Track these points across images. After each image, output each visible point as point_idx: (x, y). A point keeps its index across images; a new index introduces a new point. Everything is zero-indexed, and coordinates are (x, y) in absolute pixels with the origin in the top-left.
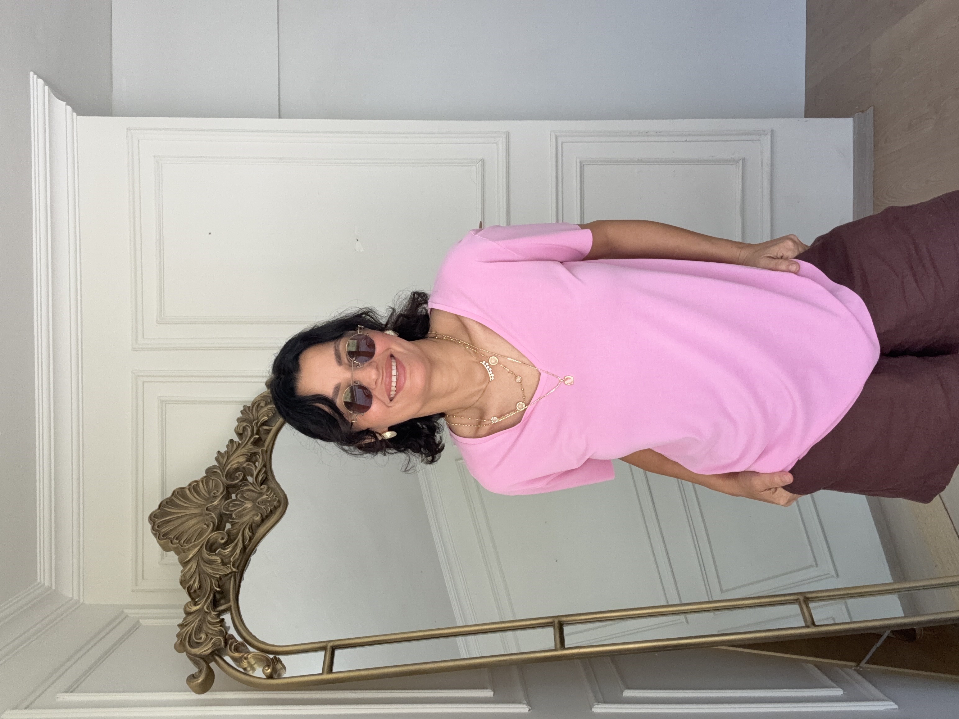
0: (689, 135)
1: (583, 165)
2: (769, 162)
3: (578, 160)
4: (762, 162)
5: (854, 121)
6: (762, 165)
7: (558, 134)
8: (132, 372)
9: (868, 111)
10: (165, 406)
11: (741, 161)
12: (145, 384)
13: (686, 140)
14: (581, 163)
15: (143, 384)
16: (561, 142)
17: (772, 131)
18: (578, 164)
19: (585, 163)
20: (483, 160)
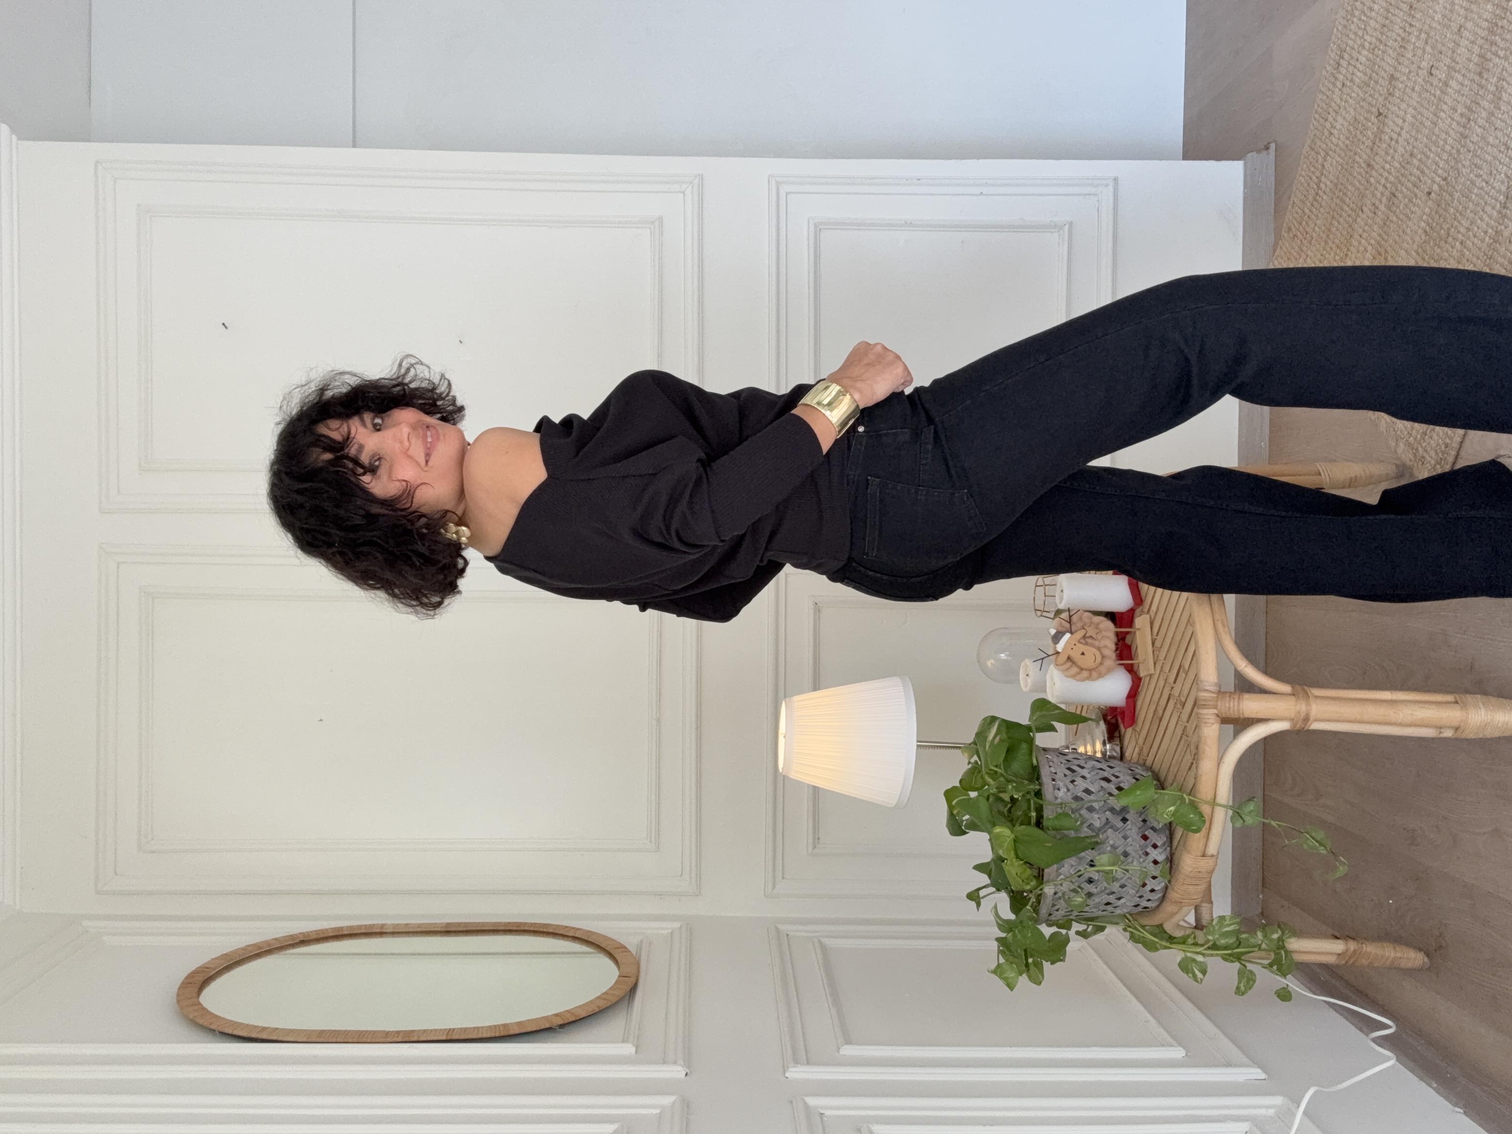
0: (987, 184)
2: (1111, 233)
3: (811, 222)
4: (1099, 229)
5: (1245, 165)
6: (1099, 234)
7: (780, 179)
8: (99, 547)
9: (1267, 150)
10: (153, 601)
11: (1067, 227)
12: (122, 566)
13: (982, 193)
14: (816, 226)
15: (118, 567)
16: (785, 194)
17: (1116, 180)
18: (812, 228)
19: (822, 227)
20: (660, 219)
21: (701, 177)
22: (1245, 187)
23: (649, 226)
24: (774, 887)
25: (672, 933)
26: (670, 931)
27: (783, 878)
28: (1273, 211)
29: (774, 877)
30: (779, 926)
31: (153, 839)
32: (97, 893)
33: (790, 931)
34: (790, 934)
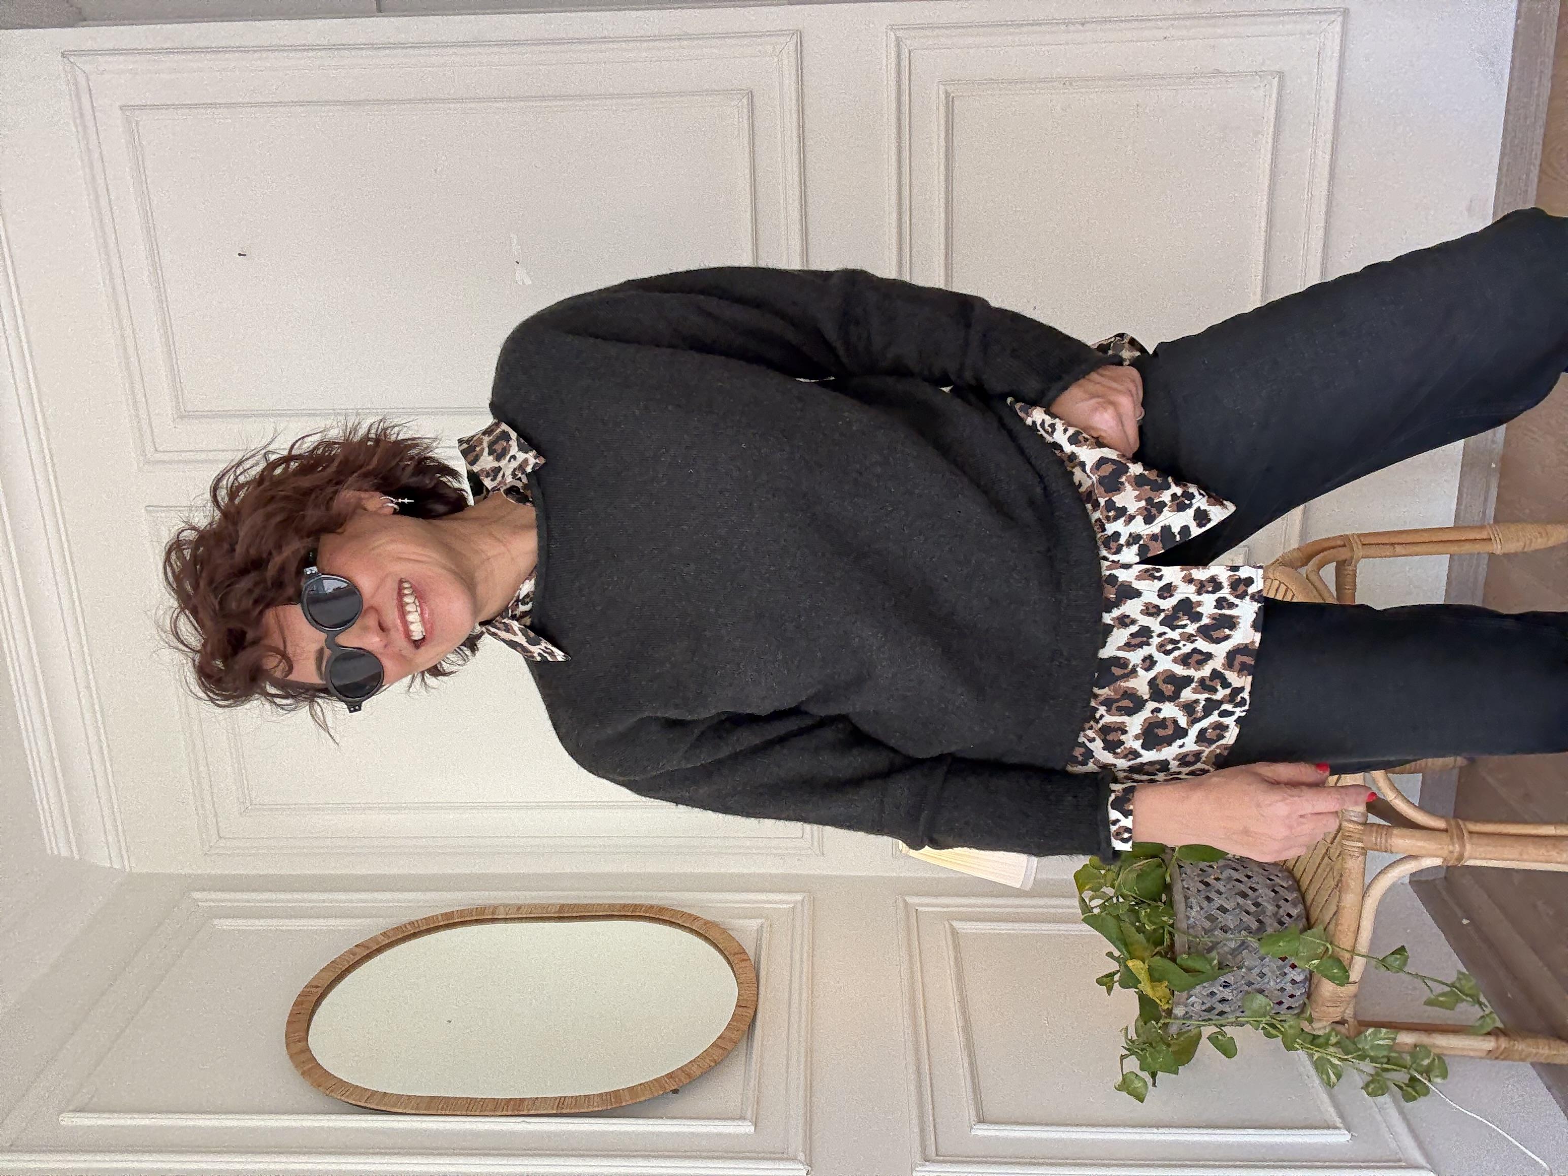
0: (1173, 26)
1: (953, 98)
3: (942, 88)
6: (1318, 88)
7: (900, 32)
11: (1275, 78)
14: (947, 95)
16: (907, 50)
17: (1345, 11)
18: (942, 98)
19: (955, 94)
21: (800, 34)
30: (908, 899)
33: (922, 905)
34: (920, 909)
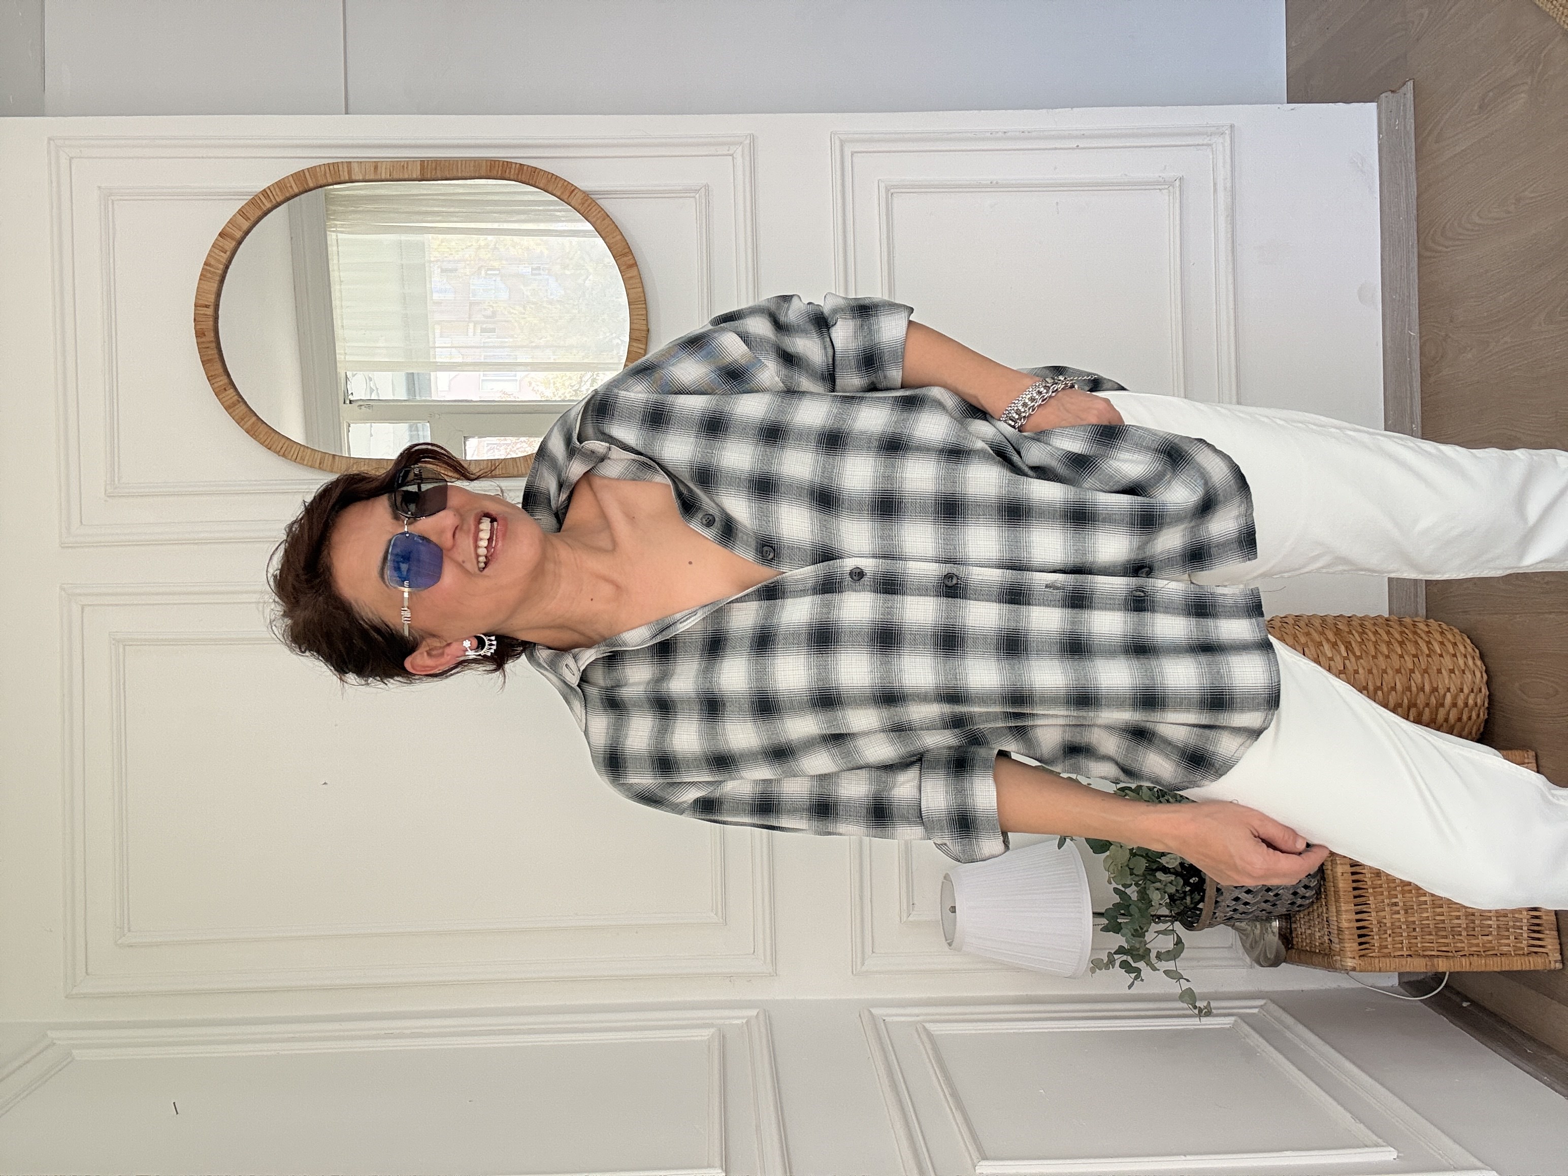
0: (1083, 136)
1: (892, 194)
2: (1229, 185)
3: (882, 185)
4: (1215, 184)
5: (1379, 107)
6: (1215, 191)
7: (843, 137)
8: (62, 589)
9: (1404, 89)
10: (124, 649)
11: (1177, 183)
12: (87, 609)
13: (1078, 146)
14: (887, 190)
15: (83, 609)
16: (849, 154)
17: (1232, 126)
18: (883, 191)
19: (896, 190)
20: (707, 187)
21: (753, 138)
22: (1379, 133)
23: (694, 194)
24: (863, 964)
25: (747, 1022)
26: (744, 1021)
27: (873, 952)
28: (1413, 158)
29: (863, 952)
30: (873, 1010)
31: (129, 931)
32: (66, 997)
33: (887, 1015)
34: (887, 1019)
